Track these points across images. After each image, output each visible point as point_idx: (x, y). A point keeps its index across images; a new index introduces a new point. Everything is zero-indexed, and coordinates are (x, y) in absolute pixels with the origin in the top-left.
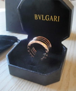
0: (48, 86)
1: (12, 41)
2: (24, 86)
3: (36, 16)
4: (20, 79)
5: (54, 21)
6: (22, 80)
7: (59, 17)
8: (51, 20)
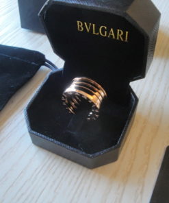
0: (95, 169)
2: (57, 168)
3: (80, 24)
4: (50, 154)
6: (54, 155)
7: (127, 33)
8: (111, 36)
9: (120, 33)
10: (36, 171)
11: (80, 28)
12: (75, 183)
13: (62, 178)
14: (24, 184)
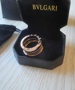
1: (11, 30)
3: (34, 6)
5: (52, 10)
7: (56, 6)
8: (49, 9)
9: (53, 7)
10: (17, 77)
11: (34, 8)
12: (39, 81)
13: (32, 79)
14: (12, 84)
